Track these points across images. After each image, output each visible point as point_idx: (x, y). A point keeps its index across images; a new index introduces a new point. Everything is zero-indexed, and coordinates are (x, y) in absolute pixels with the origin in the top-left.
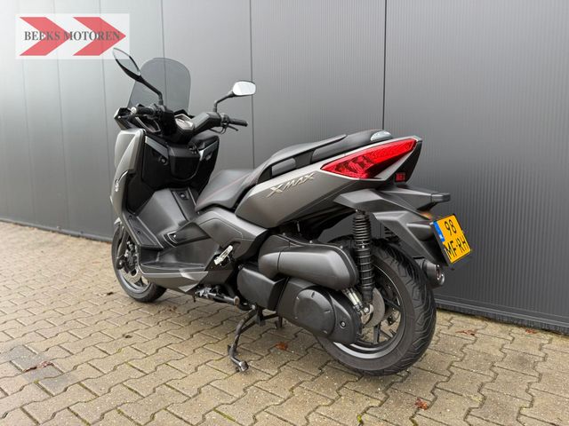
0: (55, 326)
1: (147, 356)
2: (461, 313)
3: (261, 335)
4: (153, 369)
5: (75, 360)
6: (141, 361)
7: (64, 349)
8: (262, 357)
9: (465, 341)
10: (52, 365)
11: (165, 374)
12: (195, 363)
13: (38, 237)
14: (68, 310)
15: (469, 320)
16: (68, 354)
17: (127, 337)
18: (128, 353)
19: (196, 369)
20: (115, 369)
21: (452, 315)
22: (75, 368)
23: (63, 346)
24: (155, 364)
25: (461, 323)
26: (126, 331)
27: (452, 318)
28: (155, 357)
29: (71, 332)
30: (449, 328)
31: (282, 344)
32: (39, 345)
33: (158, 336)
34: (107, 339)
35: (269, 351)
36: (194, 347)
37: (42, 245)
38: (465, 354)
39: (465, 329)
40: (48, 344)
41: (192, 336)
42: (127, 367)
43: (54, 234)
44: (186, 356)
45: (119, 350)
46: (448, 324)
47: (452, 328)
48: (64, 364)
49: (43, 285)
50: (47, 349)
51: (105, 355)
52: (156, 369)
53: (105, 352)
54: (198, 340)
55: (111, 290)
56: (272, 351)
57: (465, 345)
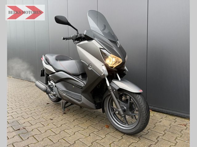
0: (28, 114)
1: (57, 127)
2: (180, 117)
3: (99, 122)
4: (59, 132)
5: (33, 127)
6: (55, 129)
7: (29, 123)
8: (99, 130)
9: (182, 129)
10: (25, 128)
11: (63, 134)
12: (74, 131)
13: (27, 83)
14: (33, 109)
15: (183, 119)
16: (31, 125)
17: (51, 120)
18: (51, 126)
19: (74, 134)
20: (46, 132)
21: (176, 117)
22: (33, 130)
23: (30, 122)
24: (60, 131)
25: (180, 121)
26: (51, 117)
27: (176, 119)
28: (61, 128)
29: (33, 117)
30: (175, 123)
31: (107, 126)
32: (22, 121)
33: (62, 120)
34: (44, 120)
35: (102, 128)
36: (74, 125)
37: (28, 86)
38: (183, 134)
39: (182, 124)
40: (25, 121)
41: (74, 120)
42: (50, 131)
43: (33, 83)
44: (71, 128)
45: (48, 125)
46: (175, 121)
47: (176, 123)
48: (29, 129)
49: (27, 100)
50: (24, 123)
51: (43, 126)
52: (60, 132)
53: (43, 125)
54: (76, 122)
55: (48, 102)
56: (103, 128)
57: (182, 130)
